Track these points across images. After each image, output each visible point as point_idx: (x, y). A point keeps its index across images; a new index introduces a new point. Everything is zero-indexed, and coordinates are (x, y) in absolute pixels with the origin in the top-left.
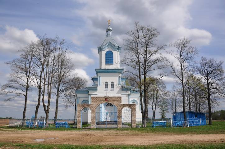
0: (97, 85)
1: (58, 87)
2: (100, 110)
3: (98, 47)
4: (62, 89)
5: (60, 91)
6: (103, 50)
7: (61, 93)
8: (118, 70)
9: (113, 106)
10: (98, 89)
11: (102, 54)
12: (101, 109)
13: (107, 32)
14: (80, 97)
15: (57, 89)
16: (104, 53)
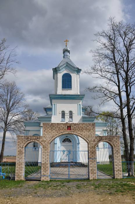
0: (52, 115)
1: (6, 120)
2: (54, 147)
3: (53, 69)
4: (10, 122)
5: (8, 124)
6: (59, 72)
7: (9, 127)
8: (77, 96)
9: (71, 142)
10: (52, 119)
11: (58, 76)
12: (55, 145)
13: (64, 52)
14: (29, 131)
15: (5, 123)
16: (60, 76)
